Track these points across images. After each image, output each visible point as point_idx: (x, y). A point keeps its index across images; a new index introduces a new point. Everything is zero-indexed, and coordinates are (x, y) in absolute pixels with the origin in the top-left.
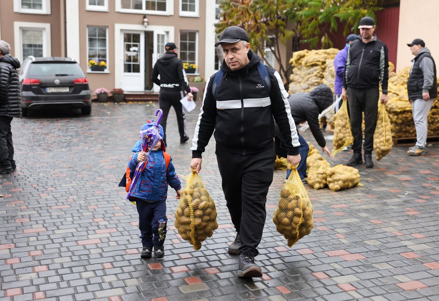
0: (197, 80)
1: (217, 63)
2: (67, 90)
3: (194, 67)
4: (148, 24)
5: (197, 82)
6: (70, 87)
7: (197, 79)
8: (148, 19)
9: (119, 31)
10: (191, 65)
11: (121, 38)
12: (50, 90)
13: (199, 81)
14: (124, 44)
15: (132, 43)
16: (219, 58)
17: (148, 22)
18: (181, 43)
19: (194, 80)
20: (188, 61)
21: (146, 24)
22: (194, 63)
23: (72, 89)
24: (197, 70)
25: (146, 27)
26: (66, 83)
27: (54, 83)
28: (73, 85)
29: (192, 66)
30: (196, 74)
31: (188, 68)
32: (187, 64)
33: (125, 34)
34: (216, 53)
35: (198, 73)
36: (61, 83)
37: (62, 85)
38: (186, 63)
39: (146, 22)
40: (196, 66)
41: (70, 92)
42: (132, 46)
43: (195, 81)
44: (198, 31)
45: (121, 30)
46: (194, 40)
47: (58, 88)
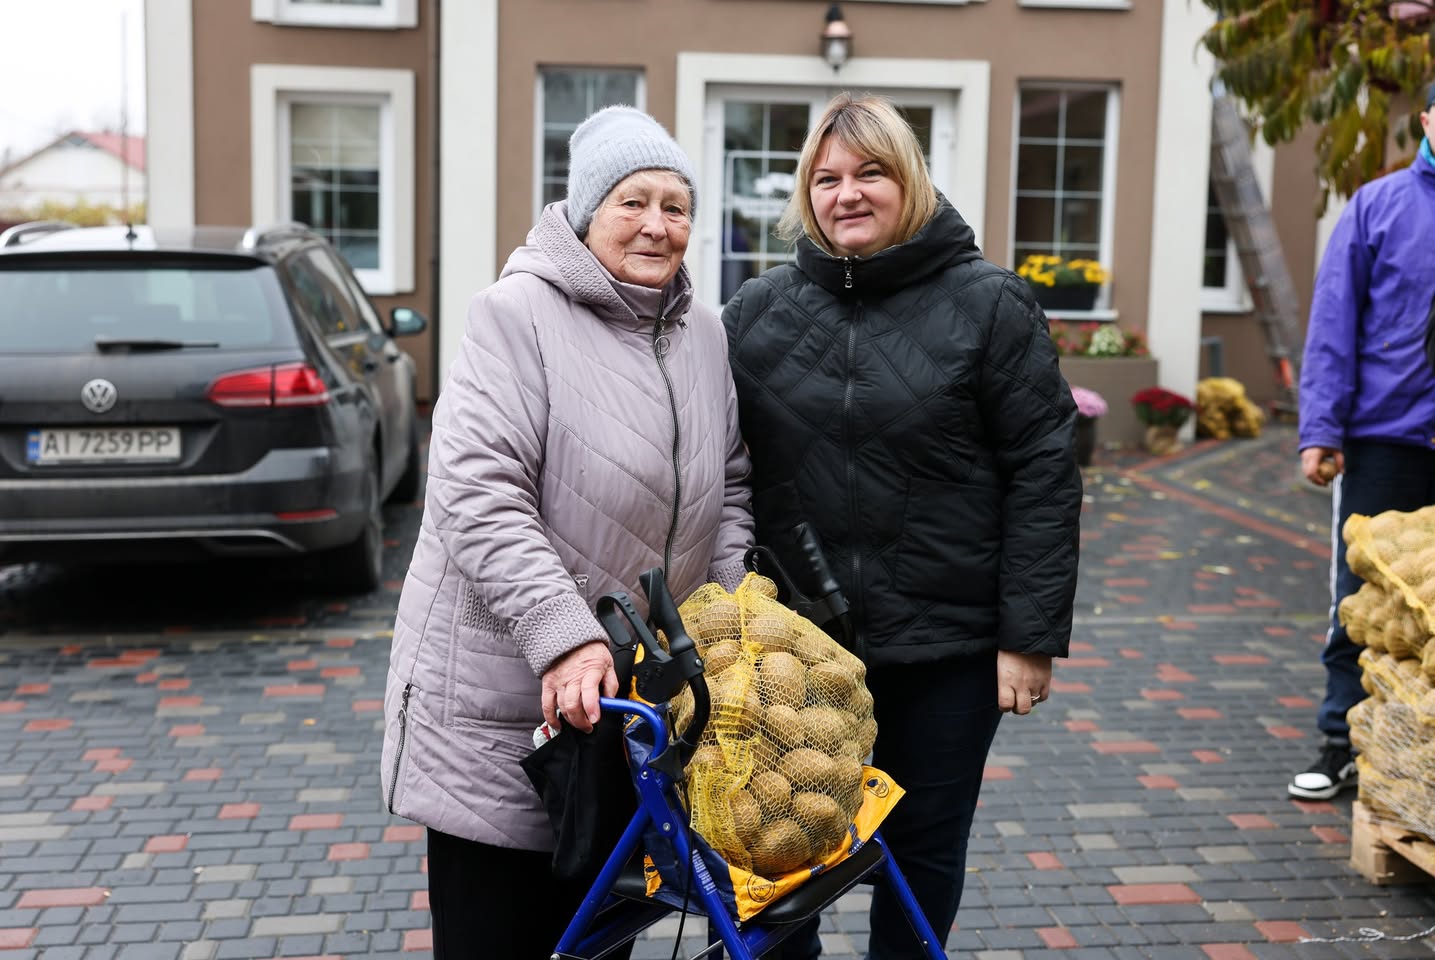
0: (1104, 347)
1: (1214, 253)
2: (169, 448)
3: (1089, 276)
4: (850, 54)
5: (1100, 354)
6: (189, 428)
7: (1101, 340)
8: (850, 27)
9: (699, 91)
10: (1076, 265)
11: (708, 130)
12: (52, 449)
13: (1114, 349)
14: (726, 158)
15: (765, 155)
16: (1230, 225)
17: (845, 40)
18: (1023, 149)
19: (1088, 344)
20: (1057, 246)
21: (837, 50)
22: (1093, 256)
23: (202, 443)
24: (1105, 290)
25: (836, 68)
26: (160, 403)
27: (79, 404)
28: (208, 413)
29: (1080, 272)
30: (1101, 312)
31: (1057, 280)
32: (1054, 260)
33: (729, 107)
34: (1213, 199)
35: (1111, 307)
36: (121, 403)
37: (129, 416)
38: (1049, 253)
39: (841, 39)
40: (1102, 268)
41: (189, 463)
42: (765, 166)
43: (1093, 350)
44: (1118, 84)
45: (711, 87)
46: (1098, 132)
47: (106, 433)
